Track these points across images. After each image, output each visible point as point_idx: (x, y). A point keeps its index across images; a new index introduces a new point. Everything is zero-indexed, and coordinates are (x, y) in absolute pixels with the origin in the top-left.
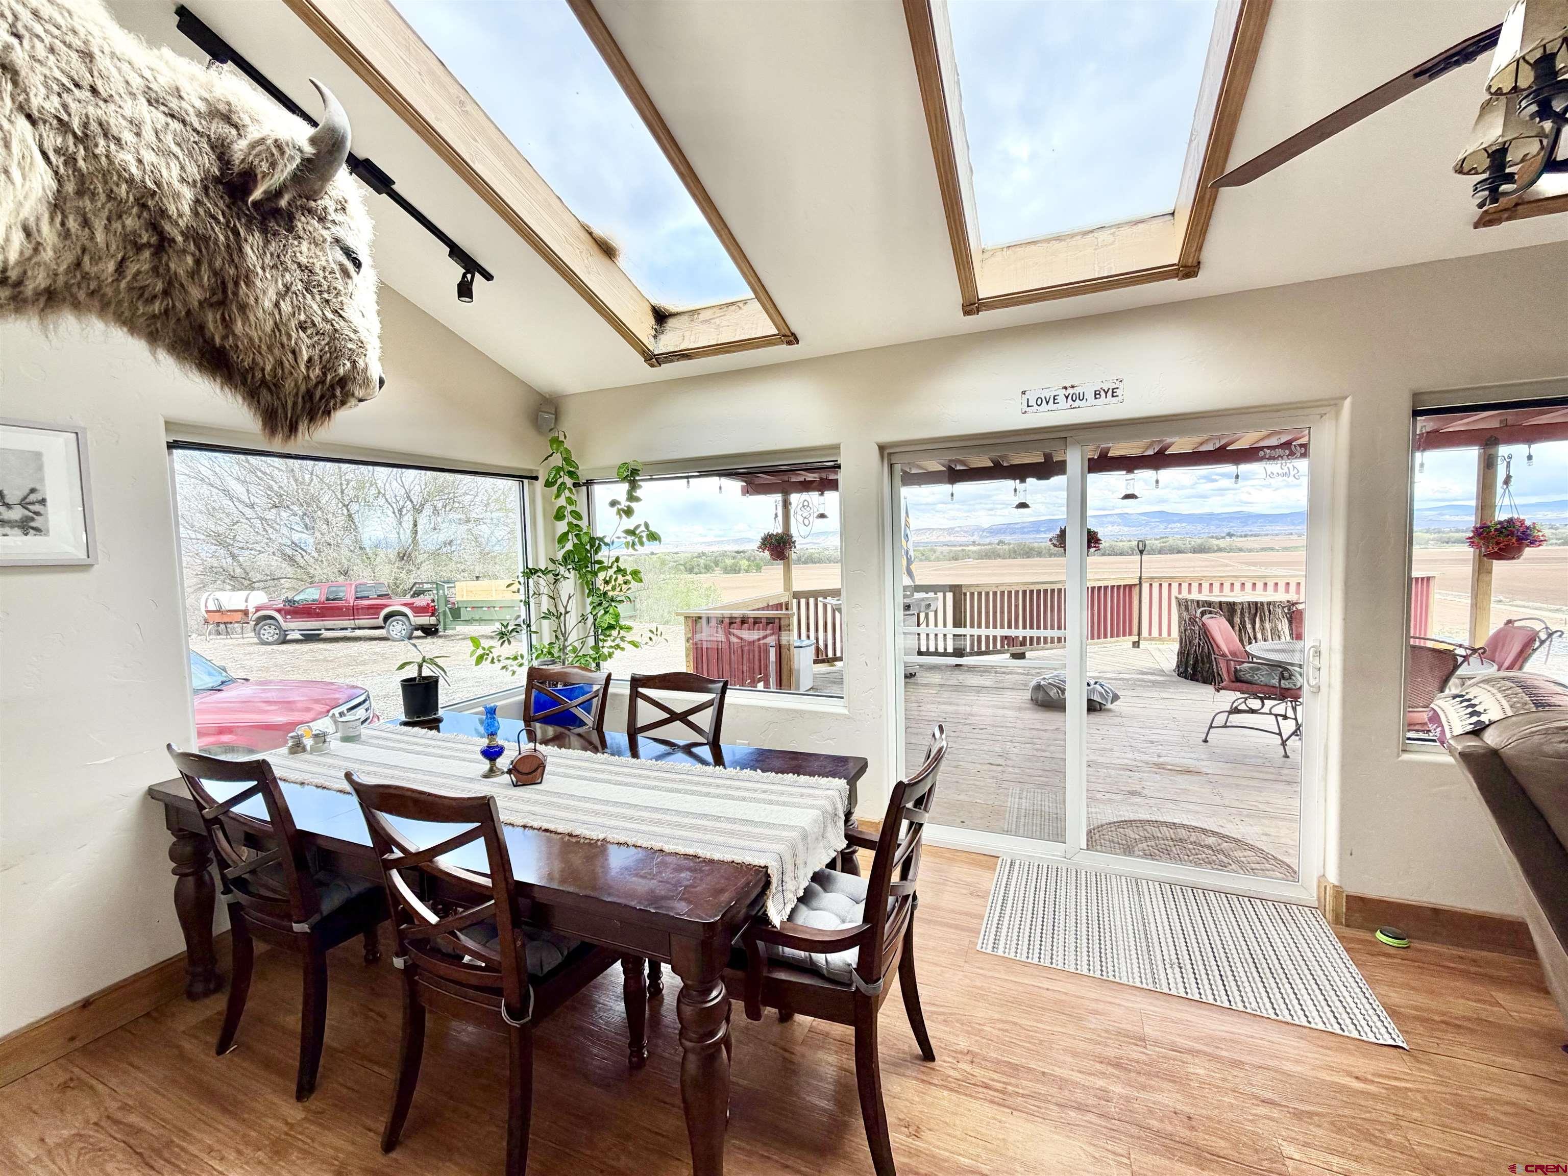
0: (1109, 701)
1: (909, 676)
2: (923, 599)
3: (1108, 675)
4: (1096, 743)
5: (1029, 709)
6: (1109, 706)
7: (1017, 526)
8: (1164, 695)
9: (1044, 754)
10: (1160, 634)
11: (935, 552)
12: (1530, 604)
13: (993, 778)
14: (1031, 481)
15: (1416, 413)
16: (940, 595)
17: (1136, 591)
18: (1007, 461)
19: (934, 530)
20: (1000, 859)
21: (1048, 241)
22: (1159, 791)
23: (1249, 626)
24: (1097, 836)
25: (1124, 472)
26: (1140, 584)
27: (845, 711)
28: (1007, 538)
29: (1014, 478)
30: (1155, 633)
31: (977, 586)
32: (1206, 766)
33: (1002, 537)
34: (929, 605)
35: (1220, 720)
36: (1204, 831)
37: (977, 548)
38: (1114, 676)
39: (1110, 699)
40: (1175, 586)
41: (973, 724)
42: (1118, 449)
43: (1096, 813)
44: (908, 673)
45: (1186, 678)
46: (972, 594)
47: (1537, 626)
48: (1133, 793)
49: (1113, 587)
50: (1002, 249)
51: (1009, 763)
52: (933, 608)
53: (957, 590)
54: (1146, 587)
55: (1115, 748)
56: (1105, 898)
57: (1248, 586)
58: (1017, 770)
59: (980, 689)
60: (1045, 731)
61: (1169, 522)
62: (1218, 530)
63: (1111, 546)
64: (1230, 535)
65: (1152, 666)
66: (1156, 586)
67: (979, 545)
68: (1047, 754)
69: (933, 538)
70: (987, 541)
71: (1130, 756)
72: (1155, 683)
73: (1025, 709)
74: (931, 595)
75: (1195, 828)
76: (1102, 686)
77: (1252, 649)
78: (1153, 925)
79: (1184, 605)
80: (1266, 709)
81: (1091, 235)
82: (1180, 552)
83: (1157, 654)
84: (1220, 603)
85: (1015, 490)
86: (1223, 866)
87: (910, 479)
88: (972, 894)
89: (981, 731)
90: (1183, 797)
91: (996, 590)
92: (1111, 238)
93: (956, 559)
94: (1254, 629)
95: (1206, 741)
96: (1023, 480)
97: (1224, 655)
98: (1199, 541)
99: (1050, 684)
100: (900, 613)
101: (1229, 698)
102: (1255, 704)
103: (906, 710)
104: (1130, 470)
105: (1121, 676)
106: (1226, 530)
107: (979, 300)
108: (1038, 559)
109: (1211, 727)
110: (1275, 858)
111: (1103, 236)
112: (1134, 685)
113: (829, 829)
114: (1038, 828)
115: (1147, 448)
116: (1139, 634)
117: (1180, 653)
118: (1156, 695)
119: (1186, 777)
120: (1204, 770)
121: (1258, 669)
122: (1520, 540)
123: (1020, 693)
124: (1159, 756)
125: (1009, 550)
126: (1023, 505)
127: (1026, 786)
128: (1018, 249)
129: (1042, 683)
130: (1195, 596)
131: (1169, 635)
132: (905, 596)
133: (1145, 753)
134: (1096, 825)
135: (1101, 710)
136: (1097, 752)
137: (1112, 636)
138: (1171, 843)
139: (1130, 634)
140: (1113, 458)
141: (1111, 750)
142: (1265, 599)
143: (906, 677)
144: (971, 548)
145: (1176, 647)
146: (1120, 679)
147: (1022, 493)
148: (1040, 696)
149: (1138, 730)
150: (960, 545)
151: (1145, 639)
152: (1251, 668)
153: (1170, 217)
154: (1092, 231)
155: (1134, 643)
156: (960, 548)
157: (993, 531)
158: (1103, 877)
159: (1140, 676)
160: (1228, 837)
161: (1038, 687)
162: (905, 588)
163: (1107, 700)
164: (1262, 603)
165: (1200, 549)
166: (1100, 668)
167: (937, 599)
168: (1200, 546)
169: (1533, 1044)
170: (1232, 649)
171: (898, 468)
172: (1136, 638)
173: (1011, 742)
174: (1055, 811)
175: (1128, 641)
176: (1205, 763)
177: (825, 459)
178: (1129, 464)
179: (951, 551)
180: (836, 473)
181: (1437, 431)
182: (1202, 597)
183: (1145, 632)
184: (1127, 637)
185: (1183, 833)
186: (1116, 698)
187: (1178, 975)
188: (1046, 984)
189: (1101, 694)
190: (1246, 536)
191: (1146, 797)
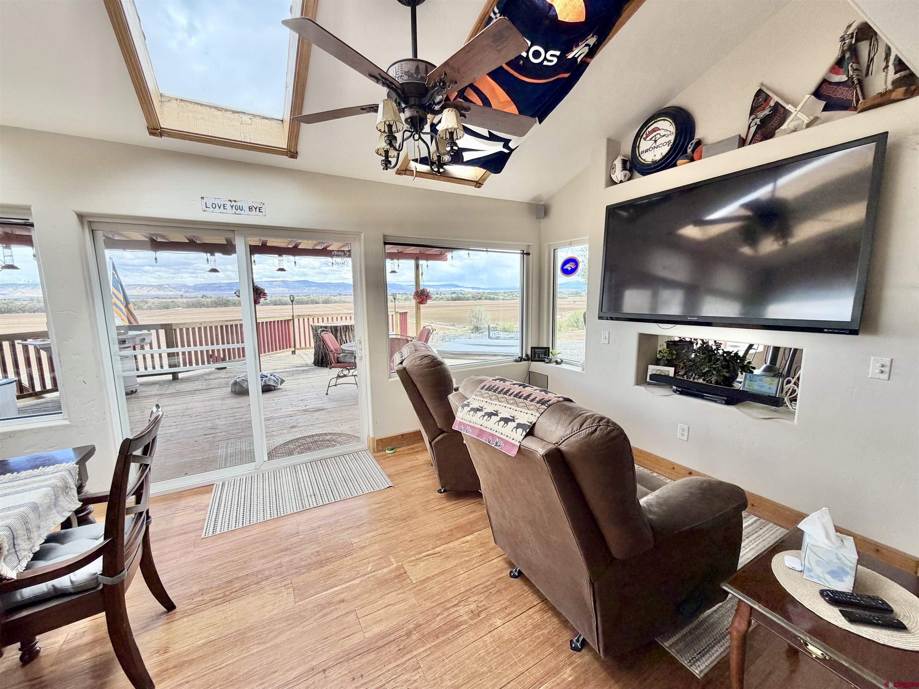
0: (279, 384)
1: (130, 393)
2: (138, 335)
3: (279, 371)
4: (273, 407)
5: (231, 397)
6: (279, 387)
7: (215, 286)
8: (307, 376)
9: (242, 420)
10: (306, 346)
11: (146, 303)
12: (440, 323)
13: (207, 442)
14: (218, 255)
15: (385, 243)
16: (153, 332)
17: (291, 323)
18: (200, 240)
19: (144, 286)
20: (215, 485)
21: (210, 107)
22: (305, 422)
23: (344, 337)
24: (274, 453)
25: (277, 256)
26: (293, 319)
27: (67, 422)
28: (209, 293)
29: (206, 252)
30: (303, 345)
31: (185, 324)
32: (328, 405)
33: (205, 293)
34: (144, 339)
35: (333, 382)
36: (325, 434)
37: (185, 300)
38: (282, 370)
39: (279, 383)
40: (311, 319)
41: (190, 415)
42: (272, 242)
43: (273, 442)
44: (129, 391)
45: (318, 366)
46: (181, 330)
47: (430, 328)
48: (292, 427)
49: (278, 321)
50: (177, 99)
51: (218, 431)
52: (147, 341)
53: (168, 329)
54: (296, 320)
55: (283, 407)
56: (278, 480)
57: (344, 318)
58: (224, 434)
59: (193, 392)
60: (242, 407)
61: (310, 286)
62: (334, 292)
63: (279, 300)
64: (340, 295)
65: (302, 363)
66: (301, 320)
67: (186, 298)
68: (244, 420)
69: (145, 292)
70: (193, 295)
71: (291, 409)
72: (303, 371)
73: (228, 398)
74: (145, 332)
75: (321, 435)
76: (274, 376)
77: (344, 347)
78: (302, 483)
79: (315, 329)
80: (350, 374)
81: (237, 114)
82: (317, 303)
83: (305, 356)
84: (331, 327)
85: (208, 260)
86: (334, 446)
87: (112, 244)
88: (196, 511)
89: (196, 418)
90: (317, 422)
91: (199, 326)
92: (250, 122)
93: (167, 308)
94: (346, 337)
95: (327, 394)
96: (212, 254)
97: (332, 351)
98: (326, 297)
99: (243, 380)
100: (116, 347)
101: (336, 371)
102: (346, 372)
103: (130, 417)
104: (280, 255)
105: (286, 370)
106: (338, 292)
107: (161, 128)
108: (233, 307)
109: (329, 387)
110: (354, 436)
111: (245, 118)
112: (292, 373)
113: (61, 498)
114: (239, 461)
115: (289, 244)
116: (295, 347)
117: (315, 354)
118: (304, 376)
119: (318, 413)
120: (326, 407)
121: (347, 356)
122: (426, 297)
123: (224, 389)
124: (306, 406)
125: (212, 302)
126: (214, 270)
127: (230, 441)
128: (188, 104)
129: (238, 380)
130: (321, 324)
131: (310, 346)
132: (119, 334)
133: (299, 406)
134: (273, 448)
135: (275, 389)
136: (273, 412)
137: (280, 349)
138: (311, 444)
139: (290, 347)
140: (270, 247)
141: (281, 409)
142: (349, 324)
143: (127, 394)
144: (179, 300)
145: (313, 351)
146: (285, 372)
147: (213, 262)
148: (237, 388)
149: (296, 396)
150: (170, 298)
151: (298, 349)
152: (343, 356)
153: (281, 122)
154: (238, 112)
155: (292, 352)
156: (171, 300)
157: (198, 288)
158: (277, 471)
159: (296, 369)
160: (335, 433)
161: (235, 383)
162: (118, 328)
163: (278, 384)
164: (348, 326)
165: (326, 302)
166: (274, 368)
167: (151, 334)
168: (326, 300)
169: (425, 467)
170: (335, 348)
171: (100, 235)
172: (293, 349)
173: (219, 419)
174: (249, 448)
175: (289, 351)
176: (327, 404)
177: (16, 217)
178: (280, 251)
179: (162, 302)
180: (29, 231)
181: (402, 252)
182: (323, 325)
183: (298, 346)
184: (289, 349)
185: (316, 438)
186: (282, 381)
187: (314, 500)
188: (247, 534)
189: (274, 381)
190: (346, 295)
191: (299, 427)
